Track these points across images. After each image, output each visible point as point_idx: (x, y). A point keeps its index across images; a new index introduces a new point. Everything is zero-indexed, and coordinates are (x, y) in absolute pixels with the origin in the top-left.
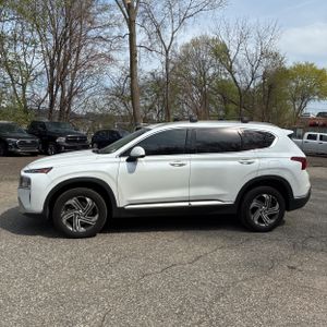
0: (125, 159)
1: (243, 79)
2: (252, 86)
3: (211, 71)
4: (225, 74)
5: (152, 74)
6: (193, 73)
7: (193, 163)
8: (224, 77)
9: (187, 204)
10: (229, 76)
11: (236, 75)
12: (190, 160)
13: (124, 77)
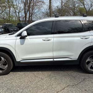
0: (19, 37)
1: (88, 7)
2: (91, 9)
3: (77, 5)
4: (82, 6)
5: (57, 7)
6: (71, 6)
7: (55, 39)
8: (81, 7)
9: (52, 60)
10: (83, 6)
11: (85, 6)
13: (48, 8)
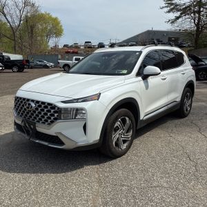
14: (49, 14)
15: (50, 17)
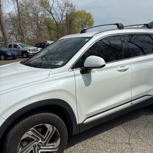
12: (131, 63)
14: (84, 11)
15: (85, 13)
